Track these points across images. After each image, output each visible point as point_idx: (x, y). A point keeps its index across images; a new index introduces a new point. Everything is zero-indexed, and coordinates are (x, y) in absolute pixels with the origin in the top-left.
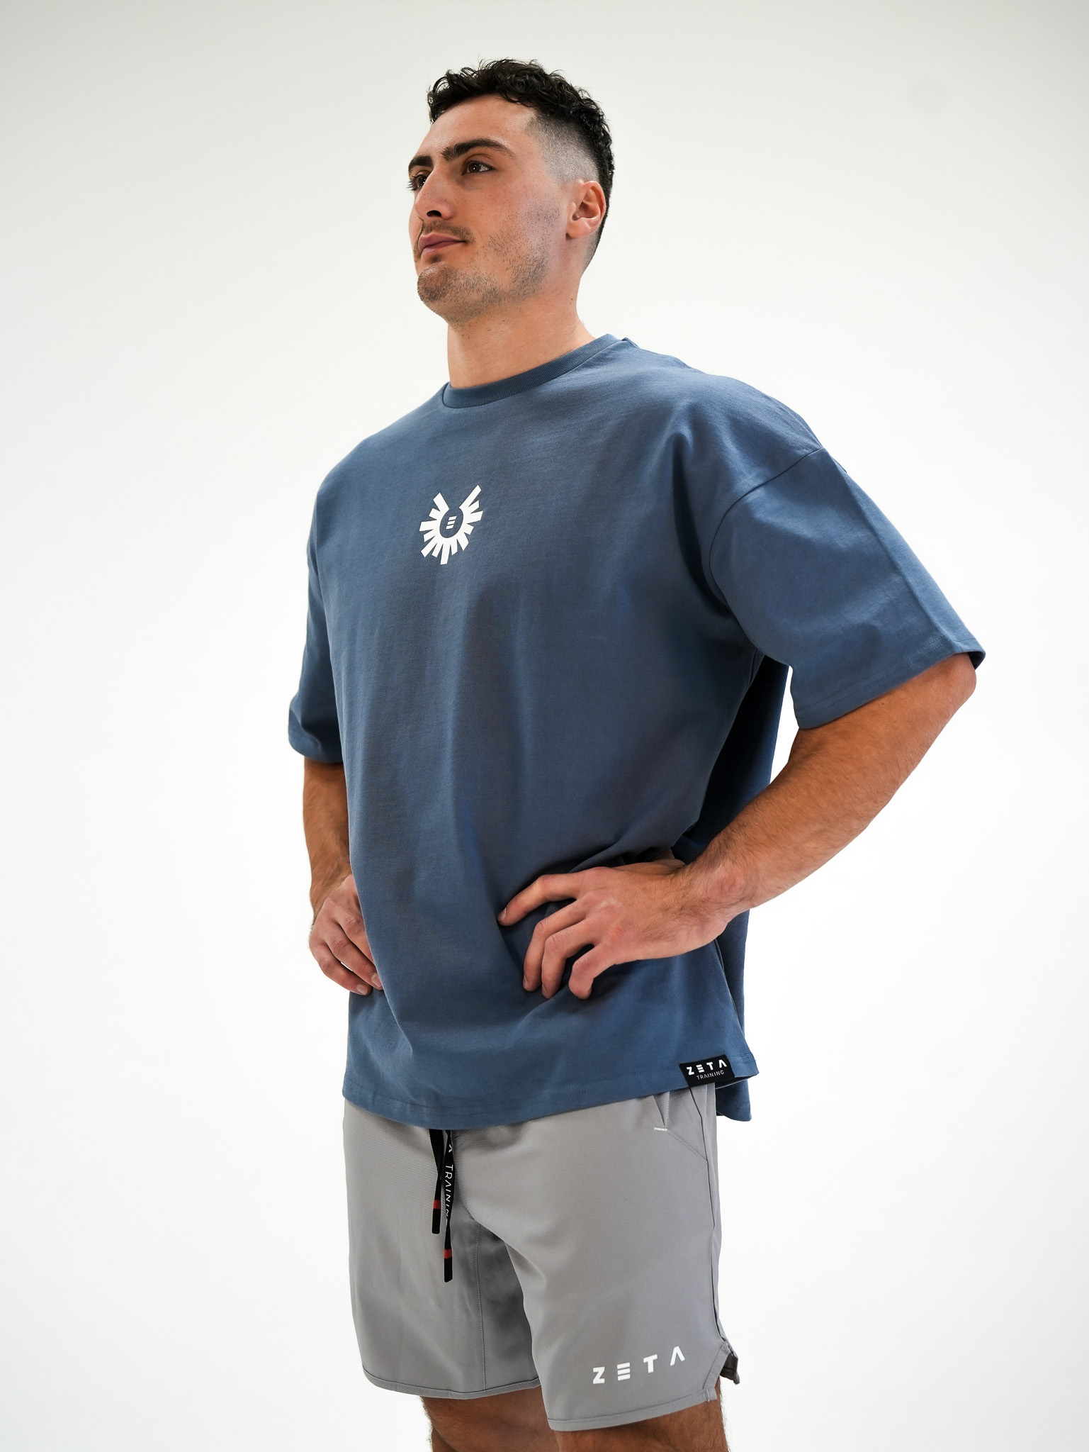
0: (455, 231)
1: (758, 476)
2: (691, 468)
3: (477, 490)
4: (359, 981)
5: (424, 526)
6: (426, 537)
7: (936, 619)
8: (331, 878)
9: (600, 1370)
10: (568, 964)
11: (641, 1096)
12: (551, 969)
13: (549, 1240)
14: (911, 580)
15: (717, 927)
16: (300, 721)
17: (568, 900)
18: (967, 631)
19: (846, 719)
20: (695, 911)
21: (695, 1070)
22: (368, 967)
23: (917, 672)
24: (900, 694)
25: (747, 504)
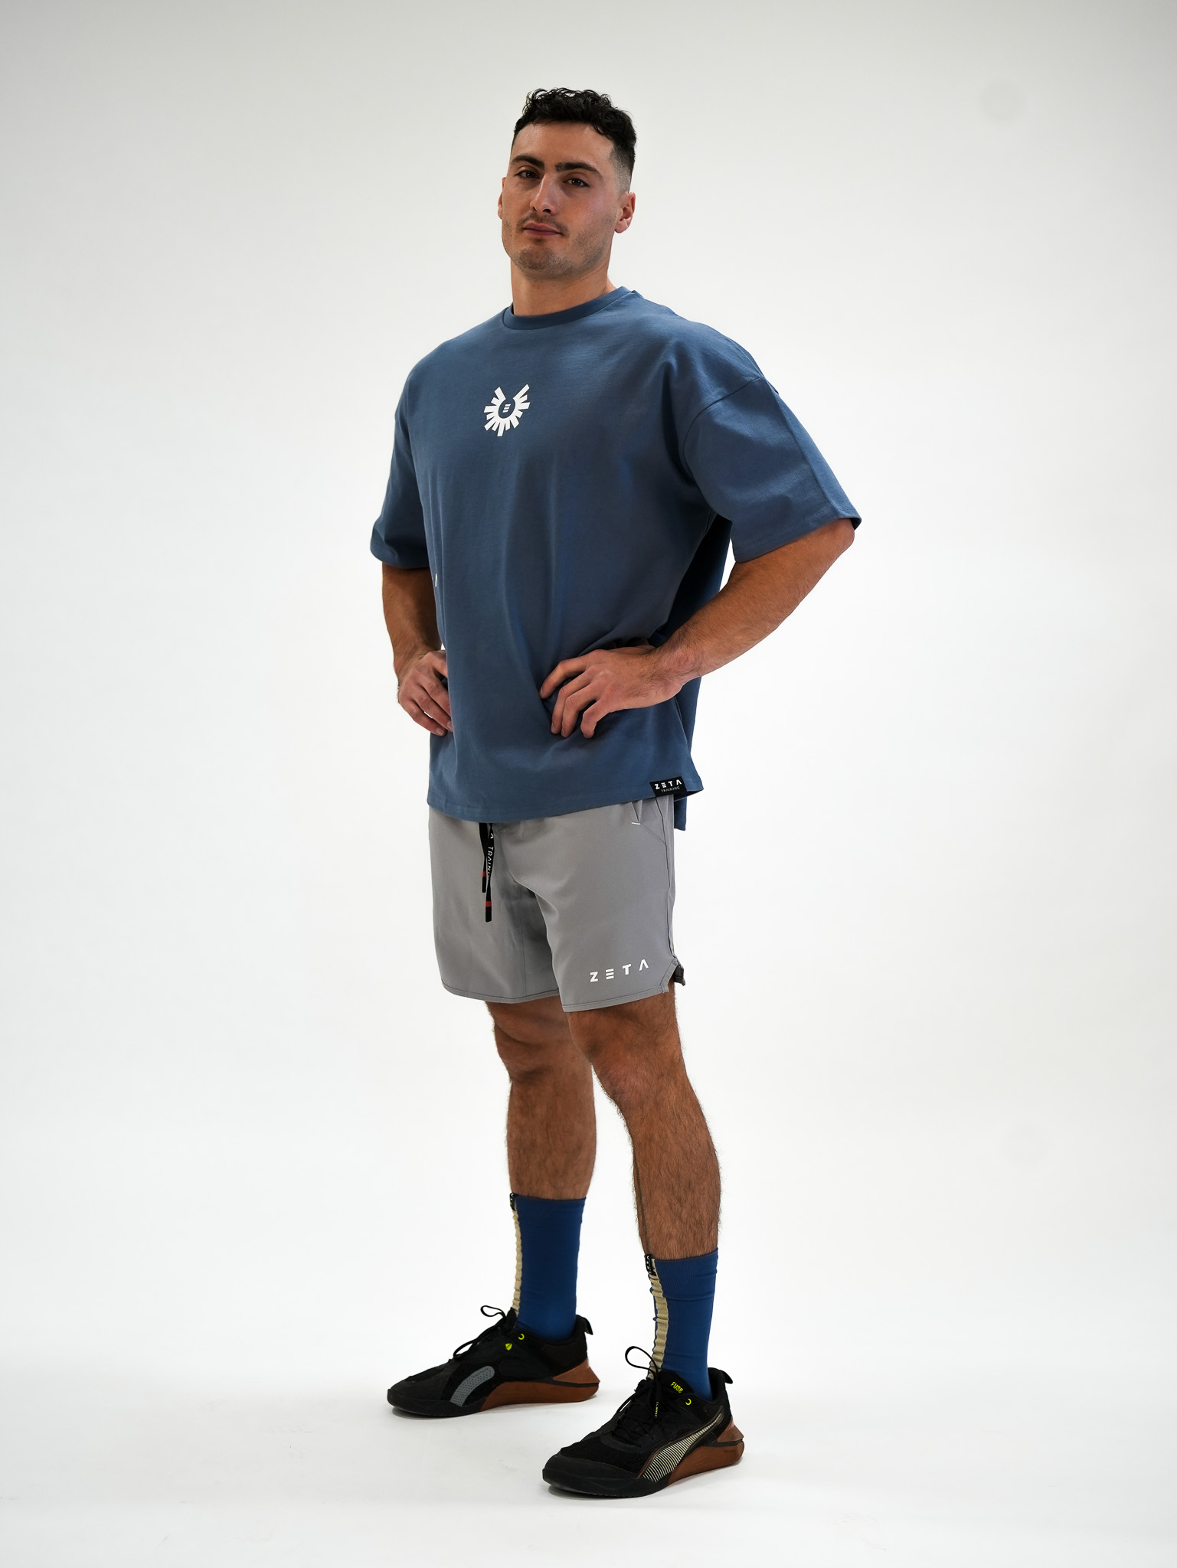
0: (558, 226)
1: (719, 393)
2: (675, 386)
3: (526, 388)
4: (438, 726)
5: (487, 409)
6: (488, 417)
7: (829, 495)
8: (409, 654)
9: (595, 974)
10: (580, 714)
11: (623, 803)
12: (569, 718)
13: (563, 893)
14: (815, 468)
15: (676, 689)
16: (383, 538)
17: (579, 673)
18: (850, 504)
19: (766, 556)
20: (661, 678)
21: (660, 786)
22: (445, 718)
23: (814, 529)
24: (802, 542)
25: (710, 413)
